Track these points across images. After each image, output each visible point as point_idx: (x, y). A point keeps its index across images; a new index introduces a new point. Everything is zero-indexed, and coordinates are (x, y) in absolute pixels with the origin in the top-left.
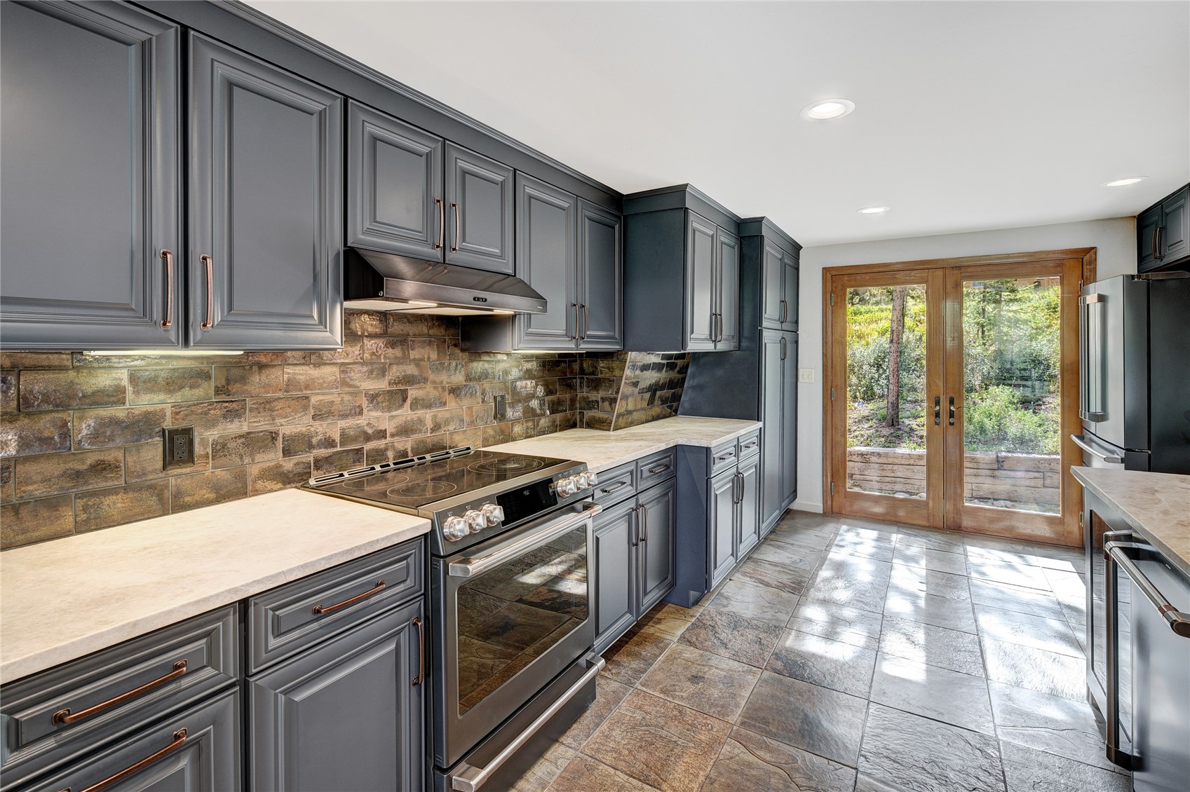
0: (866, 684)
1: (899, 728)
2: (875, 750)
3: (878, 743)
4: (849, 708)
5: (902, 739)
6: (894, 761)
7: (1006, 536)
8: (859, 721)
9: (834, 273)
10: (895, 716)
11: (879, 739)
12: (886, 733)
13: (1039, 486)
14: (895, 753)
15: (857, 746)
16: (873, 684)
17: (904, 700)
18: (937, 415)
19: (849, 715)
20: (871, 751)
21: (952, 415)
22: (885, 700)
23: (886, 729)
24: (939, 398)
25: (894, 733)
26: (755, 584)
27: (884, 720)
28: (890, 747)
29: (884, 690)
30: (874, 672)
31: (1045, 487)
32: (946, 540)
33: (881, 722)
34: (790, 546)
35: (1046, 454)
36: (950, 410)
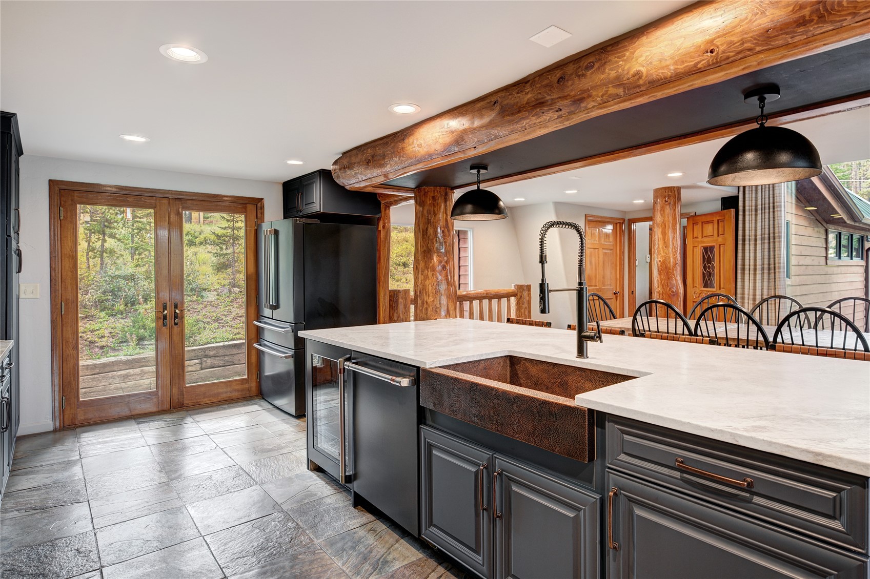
0: (193, 528)
1: (232, 539)
2: (228, 560)
3: (227, 555)
4: (193, 548)
5: (238, 543)
6: (244, 557)
7: (214, 401)
8: (206, 551)
9: (63, 187)
10: (225, 534)
11: (225, 552)
12: (227, 547)
13: (198, 369)
14: (241, 553)
15: (215, 565)
16: (197, 526)
17: (224, 522)
18: (165, 317)
19: (196, 553)
20: (226, 562)
21: (176, 316)
22: (212, 530)
23: (226, 544)
24: (166, 304)
25: (231, 543)
26: (27, 513)
27: (221, 541)
28: (235, 552)
29: (207, 524)
30: (192, 519)
31: (202, 369)
32: (177, 417)
33: (219, 543)
34: (41, 468)
35: (202, 345)
36: (175, 312)
